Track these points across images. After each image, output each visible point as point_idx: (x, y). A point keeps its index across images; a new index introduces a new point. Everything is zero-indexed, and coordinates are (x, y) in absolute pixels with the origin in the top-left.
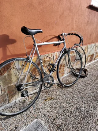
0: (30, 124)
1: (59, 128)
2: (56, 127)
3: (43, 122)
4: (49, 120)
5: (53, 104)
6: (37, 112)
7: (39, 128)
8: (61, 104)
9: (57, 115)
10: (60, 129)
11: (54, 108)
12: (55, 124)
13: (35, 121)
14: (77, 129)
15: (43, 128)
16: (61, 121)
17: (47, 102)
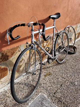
0: (36, 98)
2: (57, 100)
3: (46, 96)
4: (50, 94)
5: (52, 79)
6: (40, 87)
7: (44, 101)
8: (58, 79)
9: (57, 89)
10: (61, 101)
11: (53, 83)
12: (56, 98)
13: (39, 95)
14: (74, 100)
15: (47, 101)
16: (60, 94)
17: (47, 78)
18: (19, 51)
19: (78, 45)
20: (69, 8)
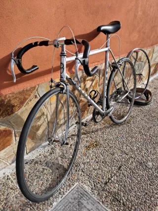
0: (68, 192)
1: (116, 198)
2: (110, 198)
3: (88, 189)
4: (97, 184)
5: (100, 155)
6: (76, 171)
7: (84, 198)
8: (113, 154)
9: (110, 176)
10: (118, 200)
11: (103, 162)
12: (108, 192)
13: (74, 186)
14: (144, 199)
15: (89, 198)
16: (117, 185)
17: (91, 152)
18: (36, 96)
19: (155, 88)
20: (138, 12)
